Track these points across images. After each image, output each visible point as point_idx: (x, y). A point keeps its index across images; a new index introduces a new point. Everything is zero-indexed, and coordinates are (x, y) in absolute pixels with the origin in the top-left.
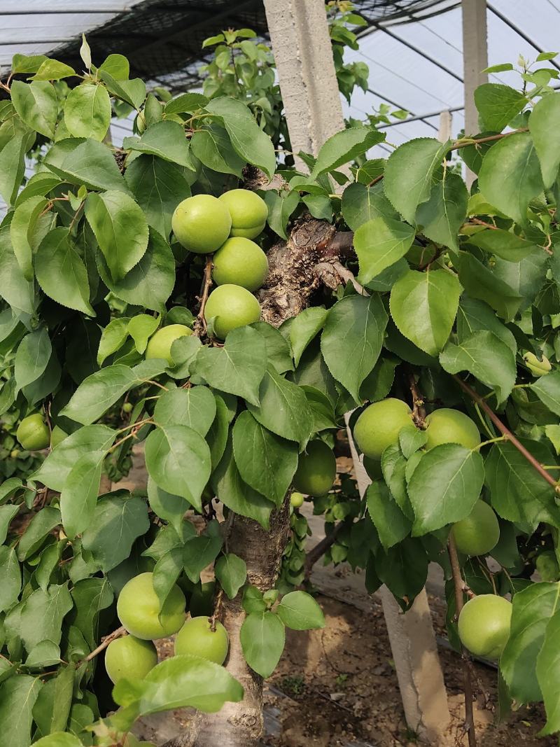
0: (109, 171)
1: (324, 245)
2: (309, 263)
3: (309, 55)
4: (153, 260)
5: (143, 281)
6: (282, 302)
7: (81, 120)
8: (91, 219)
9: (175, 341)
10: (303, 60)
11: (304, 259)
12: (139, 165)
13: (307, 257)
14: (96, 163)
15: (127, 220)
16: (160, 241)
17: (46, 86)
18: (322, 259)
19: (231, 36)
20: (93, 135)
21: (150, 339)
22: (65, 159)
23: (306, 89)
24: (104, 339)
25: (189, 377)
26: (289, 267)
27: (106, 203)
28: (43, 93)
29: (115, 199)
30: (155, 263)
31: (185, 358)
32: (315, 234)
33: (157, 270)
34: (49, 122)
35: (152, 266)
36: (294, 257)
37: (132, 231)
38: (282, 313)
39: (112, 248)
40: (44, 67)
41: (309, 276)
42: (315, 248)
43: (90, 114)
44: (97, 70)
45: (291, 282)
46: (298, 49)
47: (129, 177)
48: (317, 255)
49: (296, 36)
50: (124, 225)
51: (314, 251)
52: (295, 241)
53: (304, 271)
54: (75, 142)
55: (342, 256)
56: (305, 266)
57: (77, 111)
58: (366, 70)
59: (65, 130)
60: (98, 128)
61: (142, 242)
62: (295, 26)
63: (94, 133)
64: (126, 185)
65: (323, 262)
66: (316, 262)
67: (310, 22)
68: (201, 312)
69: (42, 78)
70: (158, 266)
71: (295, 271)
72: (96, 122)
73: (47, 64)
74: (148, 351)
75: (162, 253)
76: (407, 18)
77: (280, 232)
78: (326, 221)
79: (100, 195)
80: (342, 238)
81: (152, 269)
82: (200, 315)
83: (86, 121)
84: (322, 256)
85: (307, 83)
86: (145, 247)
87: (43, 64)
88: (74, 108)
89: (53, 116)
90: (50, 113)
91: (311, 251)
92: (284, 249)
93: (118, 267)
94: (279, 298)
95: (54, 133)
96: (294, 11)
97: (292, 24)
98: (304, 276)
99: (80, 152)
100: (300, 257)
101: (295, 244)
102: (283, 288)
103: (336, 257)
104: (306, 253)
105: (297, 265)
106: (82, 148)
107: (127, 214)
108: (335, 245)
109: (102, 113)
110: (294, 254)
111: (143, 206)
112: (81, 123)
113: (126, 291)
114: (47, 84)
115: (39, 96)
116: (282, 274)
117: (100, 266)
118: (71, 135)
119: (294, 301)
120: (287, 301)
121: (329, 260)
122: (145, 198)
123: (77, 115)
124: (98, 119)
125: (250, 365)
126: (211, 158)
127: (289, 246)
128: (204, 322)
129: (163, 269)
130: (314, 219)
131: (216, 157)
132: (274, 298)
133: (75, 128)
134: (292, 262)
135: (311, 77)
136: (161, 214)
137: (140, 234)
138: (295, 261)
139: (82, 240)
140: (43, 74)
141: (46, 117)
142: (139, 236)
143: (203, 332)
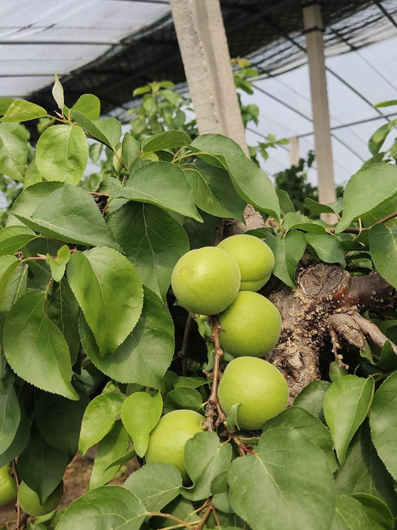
0: (91, 221)
1: (341, 294)
2: (324, 315)
3: (220, 99)
4: (147, 324)
5: (135, 350)
6: (295, 362)
7: (53, 162)
8: (76, 288)
9: (188, 442)
10: (216, 102)
11: (318, 311)
12: (126, 213)
13: (321, 308)
14: (75, 212)
15: (118, 281)
16: (156, 302)
17: (15, 128)
18: (339, 310)
19: (155, 87)
20: (67, 178)
21: (151, 434)
22: (38, 206)
23: (219, 125)
24: (87, 418)
25: (211, 498)
26: (299, 319)
27: (93, 263)
28: (11, 135)
29: (102, 258)
30: (148, 328)
31: (201, 467)
32: (327, 281)
33: (151, 336)
34: (18, 164)
35: (146, 331)
36: (306, 309)
37: (123, 294)
38: (296, 374)
39: (102, 321)
40: (13, 108)
41: (323, 329)
42: (331, 299)
43: (64, 156)
44: (70, 110)
45: (303, 336)
46: (211, 95)
47: (115, 225)
48: (333, 305)
49: (209, 85)
50: (114, 288)
51: (330, 301)
52: (303, 289)
53: (317, 323)
54: (48, 186)
55: (361, 305)
56: (319, 318)
57: (49, 153)
58: (257, 110)
59: (36, 172)
60: (73, 170)
61: (136, 305)
62: (209, 78)
63: (69, 176)
64: (111, 237)
65: (340, 313)
66: (331, 313)
67: (219, 74)
68: (214, 394)
69: (11, 120)
70: (153, 331)
71: (307, 324)
72: (70, 164)
73: (16, 104)
74: (150, 452)
75: (157, 316)
76: (265, 75)
77: (286, 279)
78: (338, 264)
79: (85, 253)
80: (360, 285)
81: (146, 335)
82: (212, 398)
83: (59, 163)
84: (339, 306)
85: (219, 120)
86: (139, 312)
87: (12, 105)
88: (46, 150)
89: (23, 158)
90: (19, 155)
91: (325, 301)
92: (290, 298)
93: (108, 341)
94: (291, 356)
95: (24, 176)
96: (208, 66)
97: (205, 76)
98: (317, 329)
99: (54, 200)
100: (312, 308)
101: (304, 293)
102: (294, 344)
103: (355, 307)
104: (320, 303)
105: (309, 317)
106: (58, 194)
107: (117, 274)
108: (353, 294)
109: (78, 155)
110: (305, 304)
111: (131, 258)
112: (54, 166)
113: (115, 365)
114: (16, 125)
115: (7, 138)
116: (292, 328)
117: (84, 339)
118: (44, 179)
119: (307, 359)
120: (301, 360)
121: (347, 311)
122: (134, 249)
123: (49, 157)
124: (73, 161)
125: (306, 492)
126: (205, 201)
127: (297, 294)
128: (219, 408)
129: (158, 334)
130: (322, 262)
131: (210, 199)
132: (285, 357)
133: (47, 170)
134: (302, 313)
135: (222, 115)
136: (153, 267)
137: (132, 296)
138: (307, 313)
139: (57, 297)
140: (12, 115)
141: (15, 160)
142: (131, 300)
143: (218, 422)
